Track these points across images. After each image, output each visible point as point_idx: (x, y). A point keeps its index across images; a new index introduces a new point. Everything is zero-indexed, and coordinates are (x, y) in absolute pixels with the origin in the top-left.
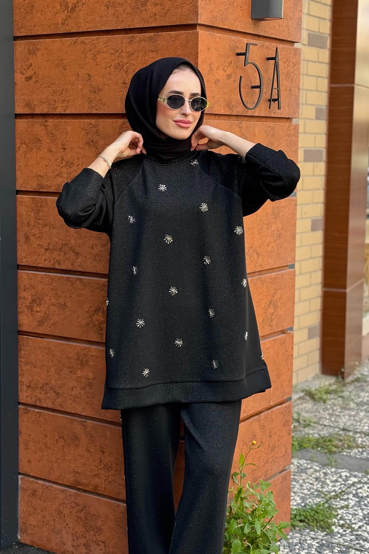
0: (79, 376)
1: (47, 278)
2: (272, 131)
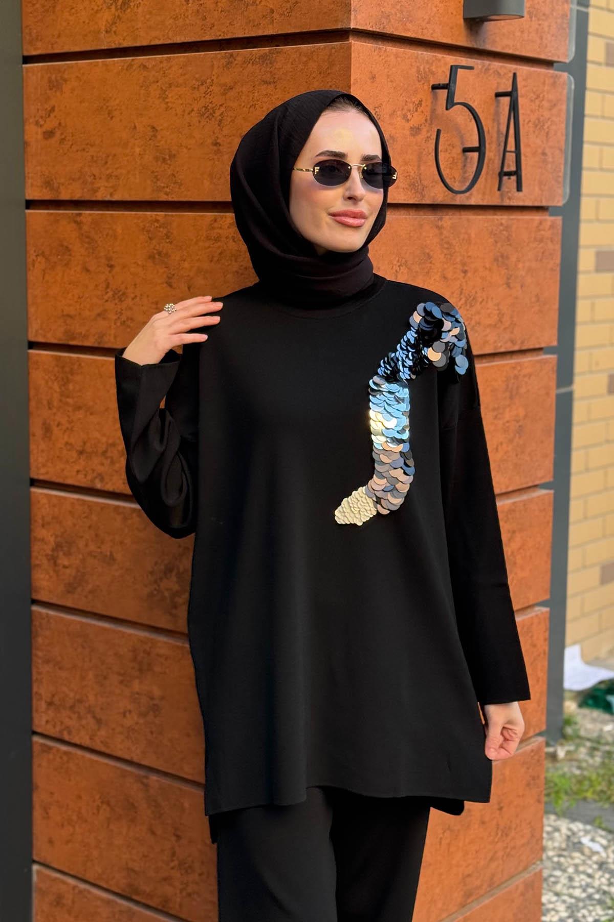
0: (137, 690)
1: (81, 505)
2: (504, 232)
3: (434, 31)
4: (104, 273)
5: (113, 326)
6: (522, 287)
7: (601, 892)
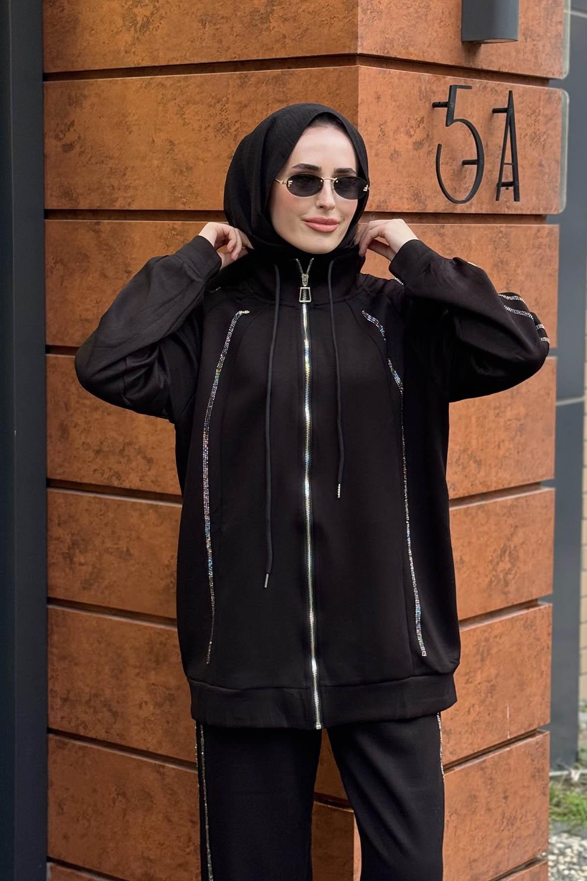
0: (153, 681)
1: (98, 503)
2: (504, 240)
3: (435, 53)
4: (122, 279)
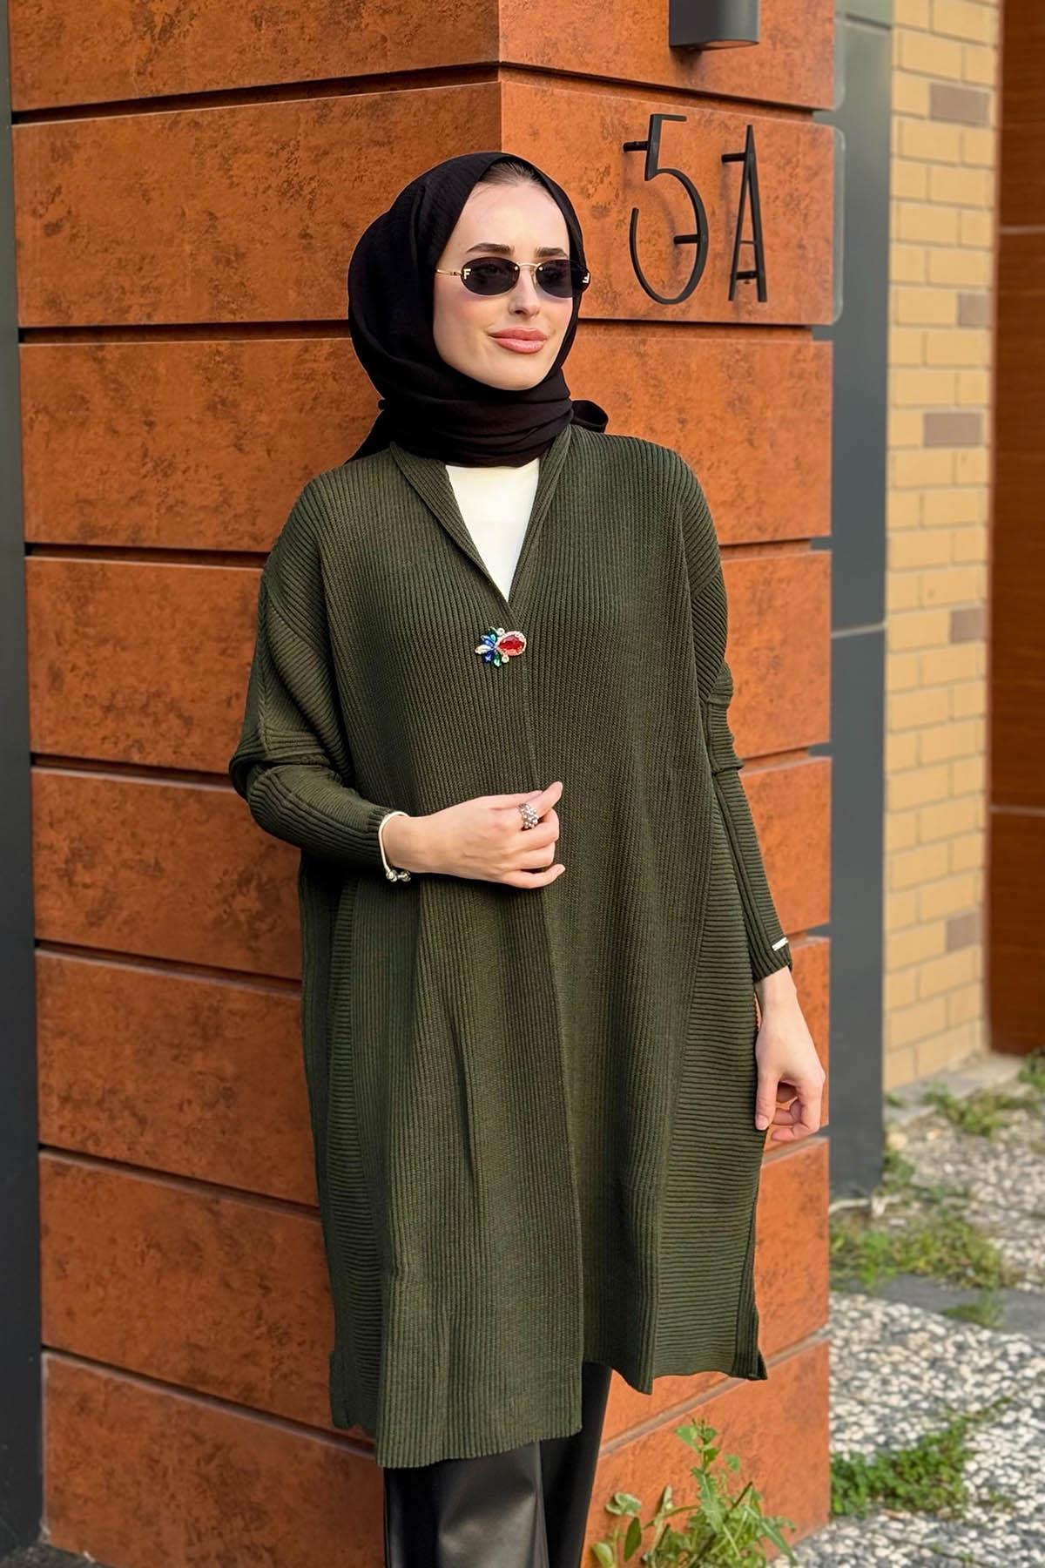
0: (199, 1068)
2: (742, 363)
3: (626, 65)
4: (138, 434)
5: (155, 514)
6: (772, 446)
7: (931, 1398)
